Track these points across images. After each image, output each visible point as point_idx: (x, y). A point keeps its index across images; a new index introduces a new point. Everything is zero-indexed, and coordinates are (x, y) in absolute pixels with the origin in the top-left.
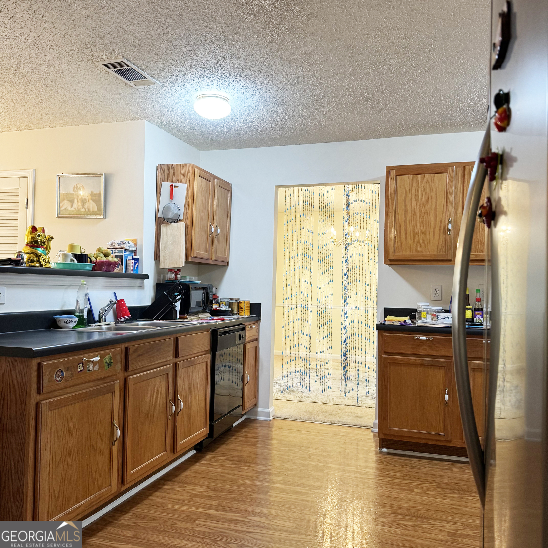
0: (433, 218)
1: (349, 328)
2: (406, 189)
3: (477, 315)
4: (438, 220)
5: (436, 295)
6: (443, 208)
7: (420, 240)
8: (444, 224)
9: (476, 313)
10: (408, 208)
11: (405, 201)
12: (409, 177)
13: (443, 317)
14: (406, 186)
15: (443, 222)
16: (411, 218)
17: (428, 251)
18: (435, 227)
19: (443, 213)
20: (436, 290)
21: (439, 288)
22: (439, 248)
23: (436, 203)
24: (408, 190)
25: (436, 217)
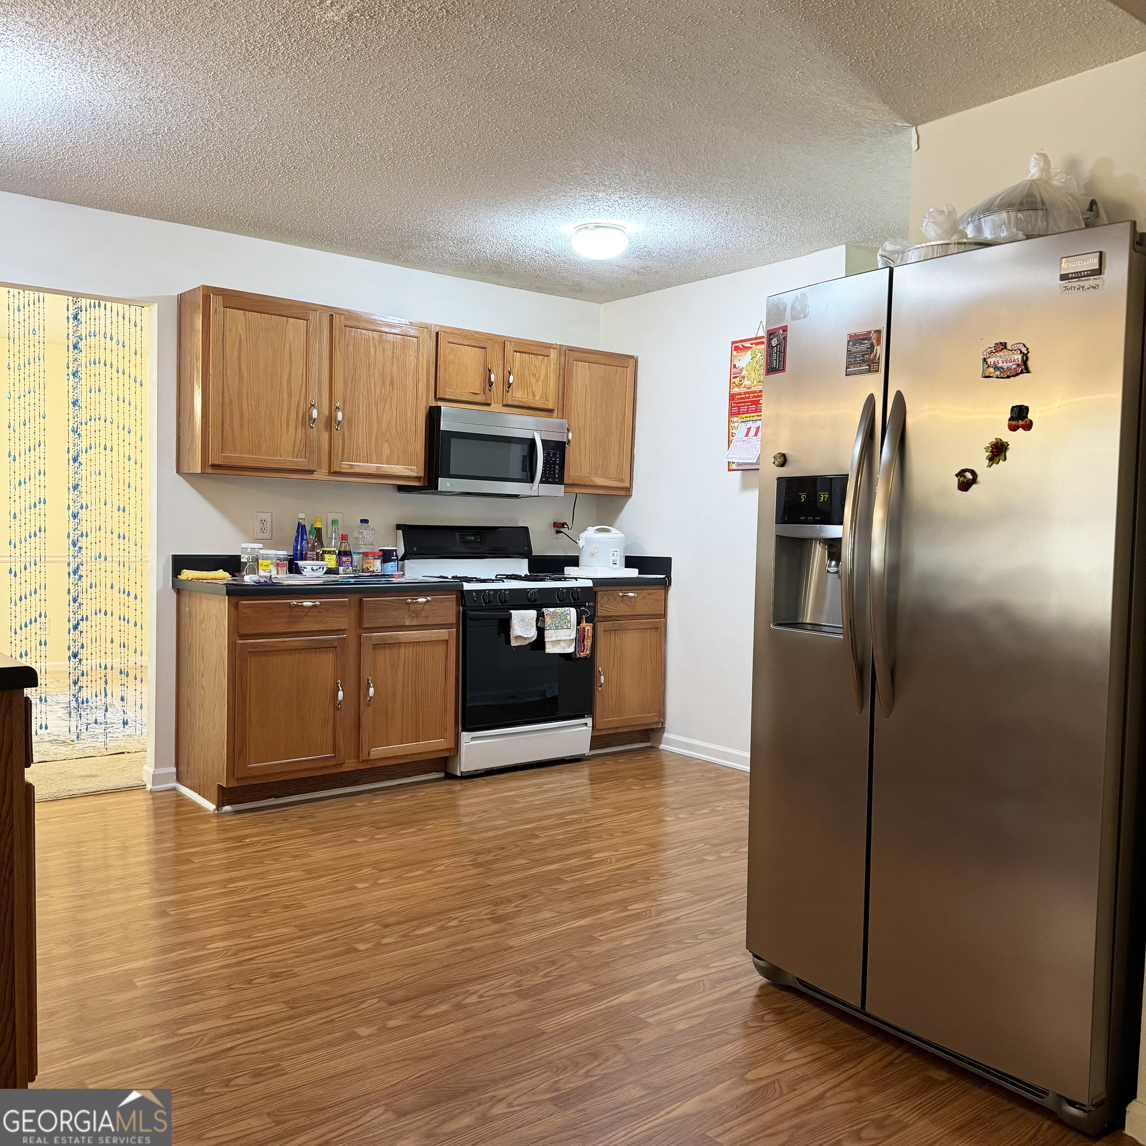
0: (285, 397)
1: (85, 599)
2: (240, 336)
3: (344, 562)
4: (295, 399)
5: (263, 530)
6: (301, 380)
7: (265, 432)
8: (303, 409)
9: (344, 559)
10: (245, 372)
11: (239, 358)
12: (245, 315)
13: (315, 568)
14: (240, 331)
15: (301, 406)
16: (249, 390)
17: (278, 452)
18: (289, 412)
19: (301, 389)
20: (263, 521)
21: (267, 517)
22: (296, 449)
23: (291, 369)
24: (243, 338)
25: (290, 396)
